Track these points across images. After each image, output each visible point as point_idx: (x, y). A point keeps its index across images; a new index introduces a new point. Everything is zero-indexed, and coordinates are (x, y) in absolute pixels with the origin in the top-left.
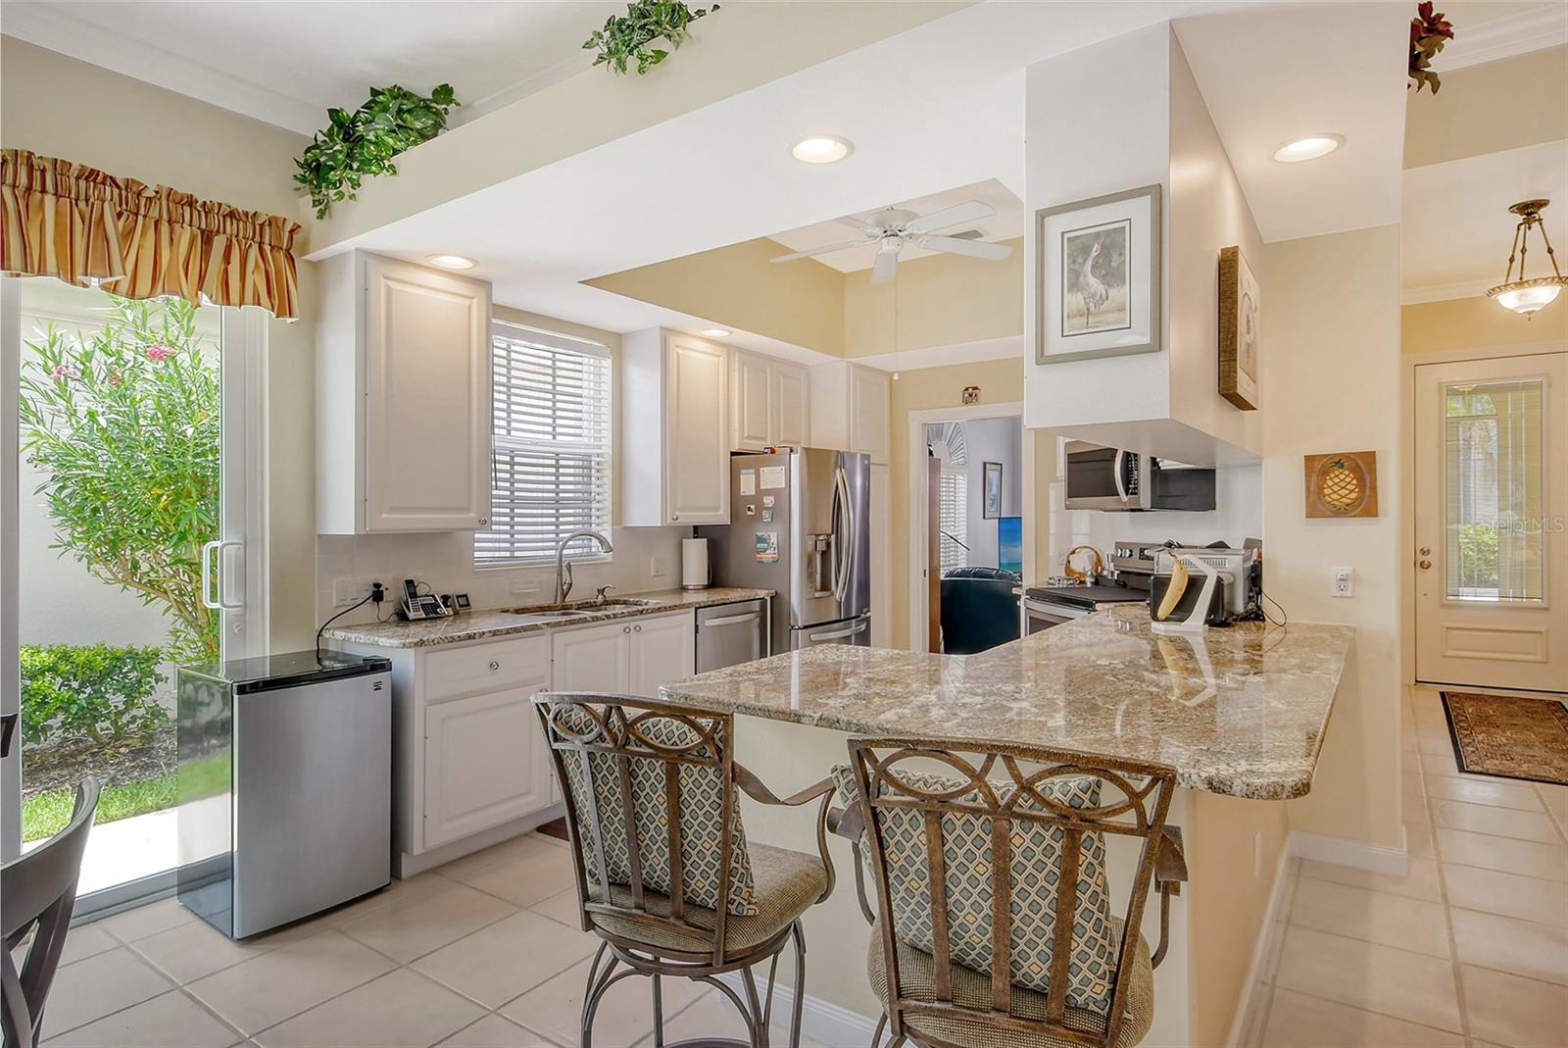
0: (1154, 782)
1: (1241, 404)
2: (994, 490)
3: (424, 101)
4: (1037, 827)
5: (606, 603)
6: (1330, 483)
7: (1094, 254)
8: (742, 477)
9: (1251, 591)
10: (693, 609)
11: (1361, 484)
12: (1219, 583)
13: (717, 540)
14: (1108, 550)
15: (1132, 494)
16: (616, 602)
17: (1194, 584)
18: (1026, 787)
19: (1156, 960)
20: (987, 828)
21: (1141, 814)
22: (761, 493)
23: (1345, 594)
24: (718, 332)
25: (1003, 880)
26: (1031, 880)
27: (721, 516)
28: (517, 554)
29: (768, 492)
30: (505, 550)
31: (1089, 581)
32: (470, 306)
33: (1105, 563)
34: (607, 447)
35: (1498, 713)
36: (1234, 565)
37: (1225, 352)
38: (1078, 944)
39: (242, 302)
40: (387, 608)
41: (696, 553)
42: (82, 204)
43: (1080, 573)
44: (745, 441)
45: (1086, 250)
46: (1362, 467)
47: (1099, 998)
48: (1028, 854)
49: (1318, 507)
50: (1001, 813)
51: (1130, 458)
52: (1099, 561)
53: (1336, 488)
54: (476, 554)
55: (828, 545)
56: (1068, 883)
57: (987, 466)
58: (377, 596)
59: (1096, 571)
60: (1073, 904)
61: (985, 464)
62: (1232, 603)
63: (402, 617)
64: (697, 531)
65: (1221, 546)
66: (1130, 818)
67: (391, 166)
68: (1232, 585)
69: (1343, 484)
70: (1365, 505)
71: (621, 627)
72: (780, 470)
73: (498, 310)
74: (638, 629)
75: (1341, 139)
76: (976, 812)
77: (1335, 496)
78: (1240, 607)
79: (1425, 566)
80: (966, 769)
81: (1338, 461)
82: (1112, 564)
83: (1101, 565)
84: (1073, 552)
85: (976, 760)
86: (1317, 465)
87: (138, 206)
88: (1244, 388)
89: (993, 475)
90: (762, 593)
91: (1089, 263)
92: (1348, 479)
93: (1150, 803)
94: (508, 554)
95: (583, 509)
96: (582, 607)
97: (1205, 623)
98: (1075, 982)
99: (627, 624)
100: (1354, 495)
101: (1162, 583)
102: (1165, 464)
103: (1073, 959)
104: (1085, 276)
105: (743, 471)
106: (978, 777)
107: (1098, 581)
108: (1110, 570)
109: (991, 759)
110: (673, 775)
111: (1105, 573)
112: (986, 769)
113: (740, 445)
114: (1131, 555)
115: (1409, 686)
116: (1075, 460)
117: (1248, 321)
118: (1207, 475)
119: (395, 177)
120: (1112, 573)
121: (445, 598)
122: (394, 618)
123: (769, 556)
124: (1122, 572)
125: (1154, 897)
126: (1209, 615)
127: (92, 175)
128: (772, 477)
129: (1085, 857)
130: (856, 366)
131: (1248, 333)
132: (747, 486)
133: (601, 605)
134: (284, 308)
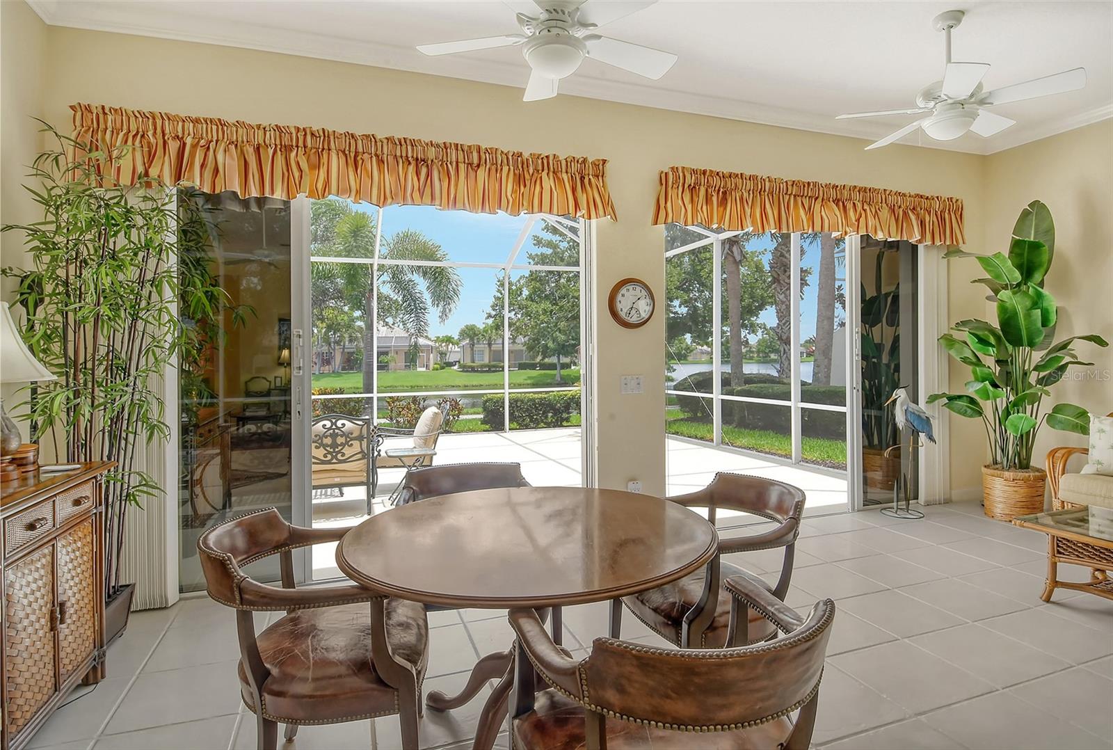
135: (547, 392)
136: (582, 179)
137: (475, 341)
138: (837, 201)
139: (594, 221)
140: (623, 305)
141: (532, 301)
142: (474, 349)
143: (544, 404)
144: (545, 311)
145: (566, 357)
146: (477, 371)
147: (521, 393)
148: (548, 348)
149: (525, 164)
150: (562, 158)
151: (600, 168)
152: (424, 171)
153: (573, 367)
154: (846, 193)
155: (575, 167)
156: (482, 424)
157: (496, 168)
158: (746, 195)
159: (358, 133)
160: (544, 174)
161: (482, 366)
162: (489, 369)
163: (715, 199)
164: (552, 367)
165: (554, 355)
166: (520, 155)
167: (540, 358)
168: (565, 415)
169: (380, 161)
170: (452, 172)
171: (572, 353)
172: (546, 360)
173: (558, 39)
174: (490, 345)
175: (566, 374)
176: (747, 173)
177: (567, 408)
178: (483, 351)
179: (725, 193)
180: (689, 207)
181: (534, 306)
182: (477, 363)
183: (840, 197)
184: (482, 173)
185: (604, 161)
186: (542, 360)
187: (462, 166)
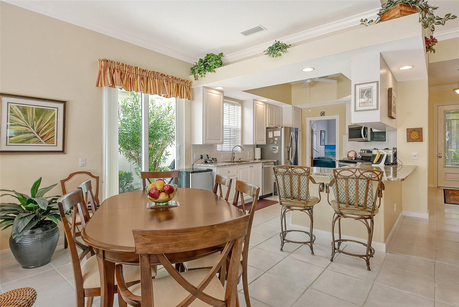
0: (380, 173)
1: (393, 118)
2: (323, 138)
3: (217, 56)
4: (363, 180)
5: (241, 162)
6: (412, 134)
7: (366, 92)
8: (269, 133)
9: (394, 158)
10: (262, 163)
11: (419, 135)
12: (387, 156)
13: (263, 148)
14: (358, 151)
15: (366, 137)
16: (243, 162)
17: (381, 156)
18: (362, 174)
19: (379, 207)
20: (355, 181)
21: (378, 178)
22: (274, 137)
23: (415, 158)
24: (265, 100)
25: (357, 188)
26: (362, 188)
27: (264, 143)
28: (223, 150)
29: (276, 137)
30: (221, 149)
31: (354, 159)
32: (220, 97)
33: (358, 154)
34: (240, 127)
35: (457, 193)
36: (391, 153)
37: (389, 108)
38: (368, 197)
39: (183, 98)
40: (203, 160)
41: (258, 151)
42: (161, 80)
43: (351, 157)
44: (269, 125)
45: (364, 92)
46: (420, 131)
47: (371, 206)
48: (361, 184)
49: (410, 139)
50: (358, 178)
51: (365, 129)
52: (356, 154)
53: (413, 136)
54: (217, 150)
55: (290, 149)
56: (367, 188)
57: (322, 131)
58: (202, 158)
59: (355, 156)
60: (368, 192)
61: (321, 131)
62: (390, 160)
63: (206, 162)
64: (257, 146)
65: (387, 149)
66: (377, 178)
67: (214, 71)
68: (390, 156)
69: (415, 135)
70: (420, 139)
71: (249, 166)
72: (279, 132)
73: (225, 97)
74: (252, 167)
75: (413, 66)
76: (353, 178)
77: (413, 137)
78: (392, 162)
79: (440, 157)
80: (352, 172)
81: (414, 130)
82: (359, 155)
83: (356, 155)
84: (349, 152)
85: (354, 171)
86: (409, 131)
87: (168, 80)
88: (393, 115)
89: (323, 134)
90: (275, 161)
91: (365, 94)
92: (416, 134)
93: (380, 177)
94: (221, 150)
95: (233, 140)
96: (237, 162)
97: (384, 164)
98: (368, 203)
99: (250, 165)
100: (417, 137)
101: (375, 156)
102: (374, 130)
103: (368, 200)
104: (364, 96)
105: (269, 132)
106: (354, 173)
107: (356, 159)
108: (359, 156)
109: (356, 170)
110: (299, 178)
111: (358, 157)
112: (356, 172)
113: (268, 126)
114: (365, 152)
115: (436, 188)
116: (351, 130)
117: (394, 101)
118: (384, 133)
119: (215, 73)
120: (360, 157)
121: (213, 159)
122: (204, 162)
123: (276, 152)
124: (362, 156)
125: (378, 198)
126: (385, 162)
127: (162, 75)
128: (277, 133)
129: (370, 184)
130: (294, 107)
131: (394, 104)
132: (270, 135)
133: (240, 162)
134: (189, 99)
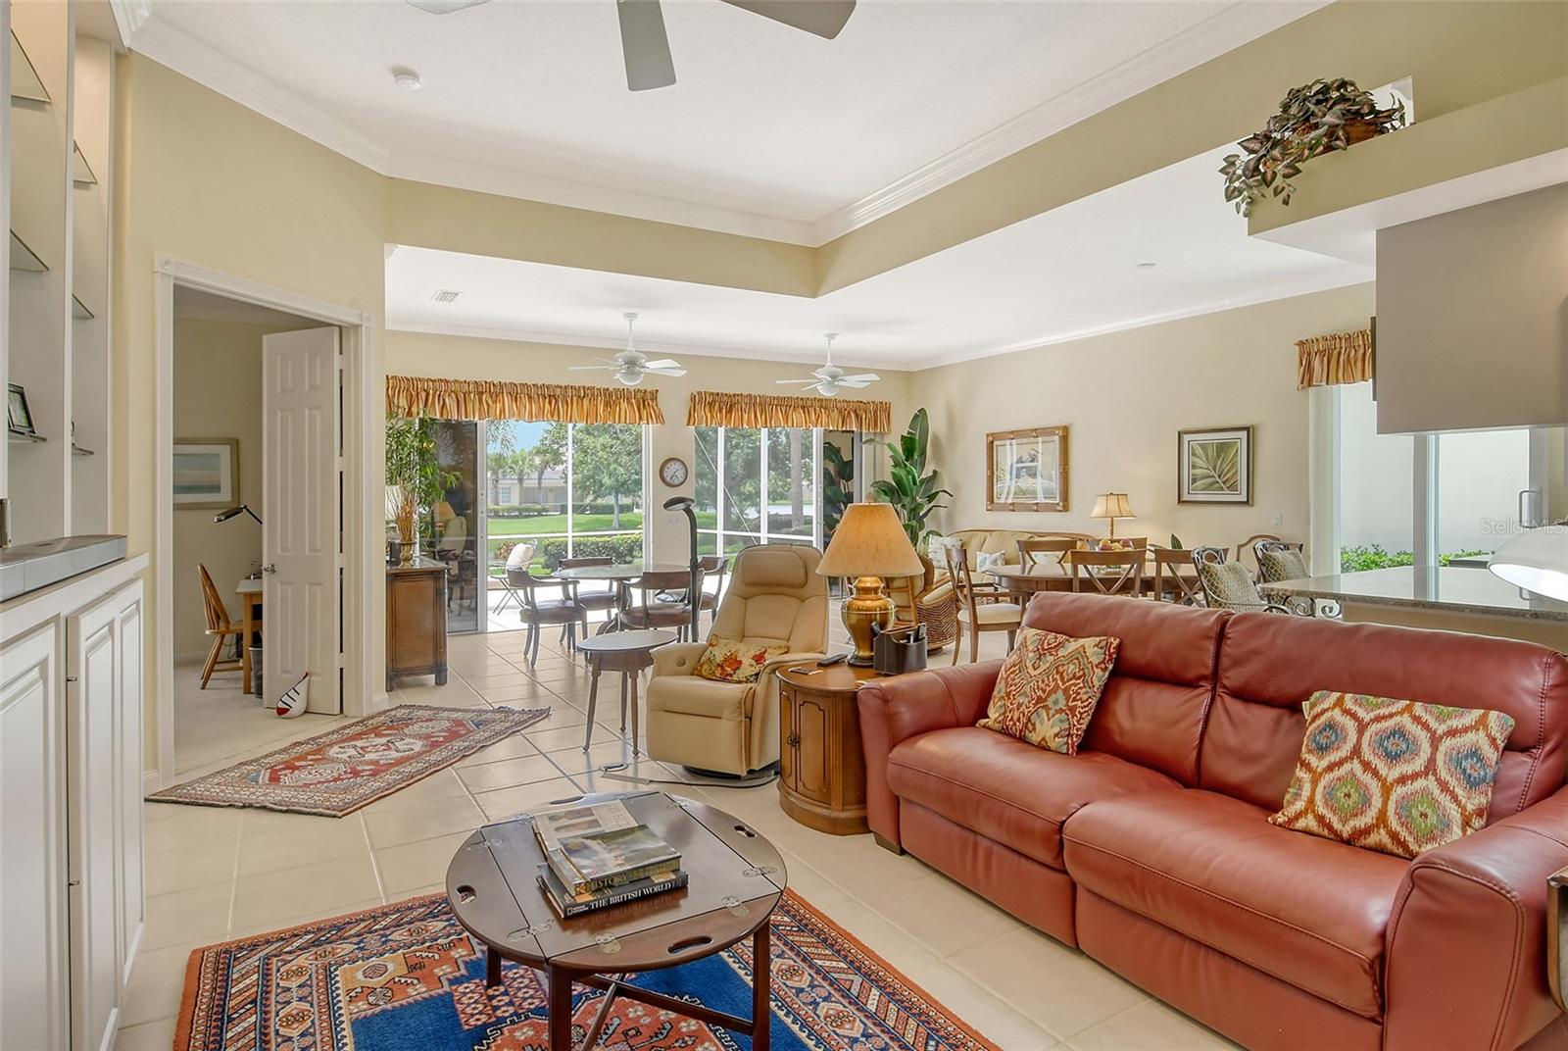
135: (610, 536)
136: (644, 402)
137: (500, 475)
138: (803, 408)
139: (651, 425)
140: (668, 475)
141: (589, 434)
142: (499, 486)
143: (607, 547)
144: (604, 447)
145: (626, 496)
146: (503, 516)
147: (583, 537)
148: (602, 485)
149: (611, 395)
150: (632, 389)
151: (654, 395)
152: (554, 401)
153: (636, 511)
154: (809, 403)
155: (639, 395)
156: (543, 568)
157: (593, 398)
158: (744, 406)
159: (517, 382)
160: (622, 400)
161: (509, 510)
162: (520, 513)
163: (724, 411)
164: (609, 510)
165: (610, 494)
166: (608, 389)
167: (591, 497)
168: (628, 559)
169: (530, 398)
170: (569, 402)
171: (635, 491)
172: (599, 501)
173: (633, 373)
174: (521, 480)
175: (625, 519)
176: (745, 394)
177: (631, 551)
178: (510, 488)
179: (731, 406)
180: (709, 415)
181: (591, 439)
182: (503, 505)
183: (805, 405)
184: (586, 402)
185: (657, 391)
186: (594, 500)
187: (575, 398)
